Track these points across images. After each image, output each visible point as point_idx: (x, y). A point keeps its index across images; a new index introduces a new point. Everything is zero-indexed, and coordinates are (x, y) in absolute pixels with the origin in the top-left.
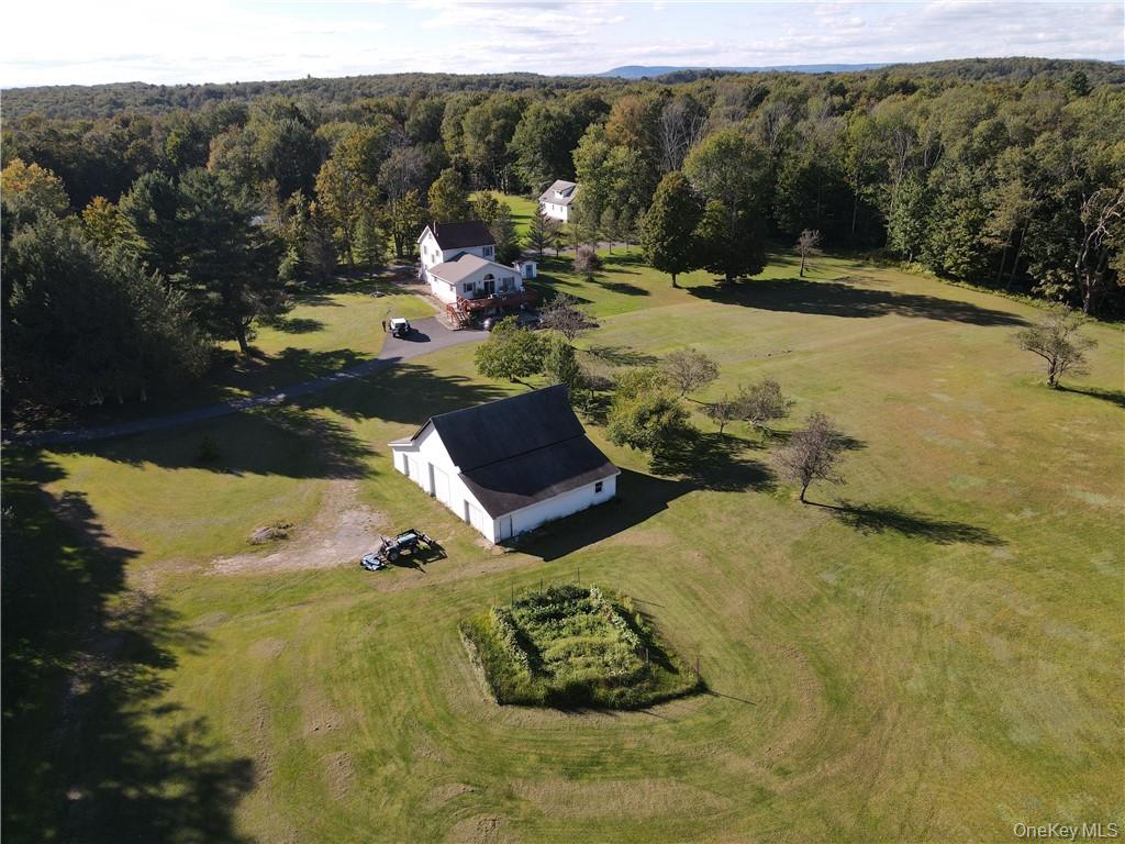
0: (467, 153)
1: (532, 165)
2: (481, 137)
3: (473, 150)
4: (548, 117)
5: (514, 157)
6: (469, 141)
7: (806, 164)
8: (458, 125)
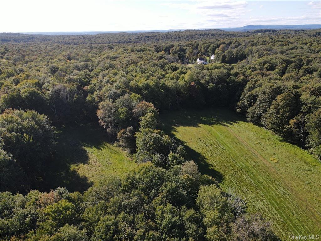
0: (202, 51)
1: (210, 53)
2: (204, 49)
3: (203, 50)
4: (213, 46)
5: (208, 51)
6: (202, 49)
7: (241, 53)
8: (201, 47)
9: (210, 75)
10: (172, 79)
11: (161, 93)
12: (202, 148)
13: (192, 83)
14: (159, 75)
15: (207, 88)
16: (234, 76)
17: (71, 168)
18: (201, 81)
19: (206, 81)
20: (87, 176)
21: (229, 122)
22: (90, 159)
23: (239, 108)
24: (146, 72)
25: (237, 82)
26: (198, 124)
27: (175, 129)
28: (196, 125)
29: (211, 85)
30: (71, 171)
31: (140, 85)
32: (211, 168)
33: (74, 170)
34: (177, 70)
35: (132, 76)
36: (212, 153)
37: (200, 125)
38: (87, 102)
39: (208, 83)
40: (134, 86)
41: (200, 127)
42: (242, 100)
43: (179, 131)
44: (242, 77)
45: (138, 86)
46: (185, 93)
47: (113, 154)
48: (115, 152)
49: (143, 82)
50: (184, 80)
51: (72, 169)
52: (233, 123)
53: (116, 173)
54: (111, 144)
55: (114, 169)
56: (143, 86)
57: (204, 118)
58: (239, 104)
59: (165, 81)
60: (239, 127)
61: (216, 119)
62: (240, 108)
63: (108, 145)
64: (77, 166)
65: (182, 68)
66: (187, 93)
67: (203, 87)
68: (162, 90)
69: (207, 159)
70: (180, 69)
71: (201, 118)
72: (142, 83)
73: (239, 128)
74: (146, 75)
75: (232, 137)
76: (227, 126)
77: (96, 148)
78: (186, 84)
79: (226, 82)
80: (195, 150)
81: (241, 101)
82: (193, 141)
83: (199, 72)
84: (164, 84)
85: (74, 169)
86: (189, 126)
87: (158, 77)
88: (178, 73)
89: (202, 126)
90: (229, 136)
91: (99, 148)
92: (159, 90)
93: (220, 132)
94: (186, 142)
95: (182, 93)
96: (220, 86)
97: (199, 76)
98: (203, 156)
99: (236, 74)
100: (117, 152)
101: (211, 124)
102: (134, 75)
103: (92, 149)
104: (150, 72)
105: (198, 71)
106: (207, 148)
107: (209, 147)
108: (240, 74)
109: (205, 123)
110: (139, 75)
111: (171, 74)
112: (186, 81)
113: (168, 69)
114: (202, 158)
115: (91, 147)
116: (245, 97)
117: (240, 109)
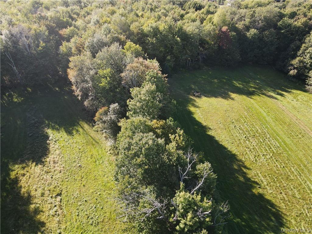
9: (253, 16)
10: (194, 21)
11: (177, 43)
12: (238, 142)
13: (224, 28)
14: (176, 15)
15: (245, 36)
16: (289, 18)
17: (11, 173)
18: (237, 26)
19: (244, 25)
20: (33, 193)
21: (278, 91)
22: (49, 152)
23: (294, 68)
24: (157, 10)
25: (295, 27)
26: (230, 93)
27: (195, 101)
28: (226, 96)
29: (253, 31)
30: (10, 179)
31: (146, 29)
32: (256, 193)
33: (16, 177)
34: (202, 10)
35: (137, 16)
36: (257, 154)
37: (233, 95)
38: (60, 54)
39: (248, 28)
40: (135, 31)
41: (233, 99)
42: (300, 56)
43: (199, 106)
44: (303, 20)
45: (142, 31)
46: (212, 44)
47: (89, 145)
48: (94, 142)
49: (150, 25)
50: (212, 23)
51: (13, 175)
52: (284, 93)
53: (83, 190)
54: (91, 124)
55: (83, 180)
56: (150, 31)
57: (239, 84)
58: (295, 62)
59: (184, 24)
60: (295, 100)
61: (257, 86)
62: (297, 68)
63: (86, 126)
64: (24, 168)
65: (210, 6)
66: (215, 44)
67: (241, 35)
68: (178, 39)
69: (249, 169)
70: (206, 7)
71: (234, 82)
72: (148, 25)
73: (294, 103)
74: (156, 14)
75: (288, 120)
76: (276, 99)
77: (66, 132)
78: (214, 30)
79: (275, 26)
80: (226, 146)
81: (300, 58)
82: (222, 126)
83: (234, 12)
84: (181, 29)
85: (17, 174)
86: (216, 97)
87: (173, 18)
88: (203, 13)
89: (236, 98)
90: (282, 117)
91: (70, 133)
92: (174, 37)
93: (266, 110)
94: (210, 129)
95: (208, 43)
96: (267, 32)
97: (234, 18)
98: (241, 161)
99: (293, 15)
100: (96, 142)
101: (250, 94)
102: (140, 14)
103: (59, 133)
104: (163, 11)
105: (233, 10)
106: (247, 142)
107: (251, 140)
108: (299, 14)
109: (240, 92)
110: (148, 14)
111: (193, 14)
112: (215, 25)
113: (189, 8)
114: (239, 166)
115: (58, 130)
116: (308, 51)
117: (296, 71)
